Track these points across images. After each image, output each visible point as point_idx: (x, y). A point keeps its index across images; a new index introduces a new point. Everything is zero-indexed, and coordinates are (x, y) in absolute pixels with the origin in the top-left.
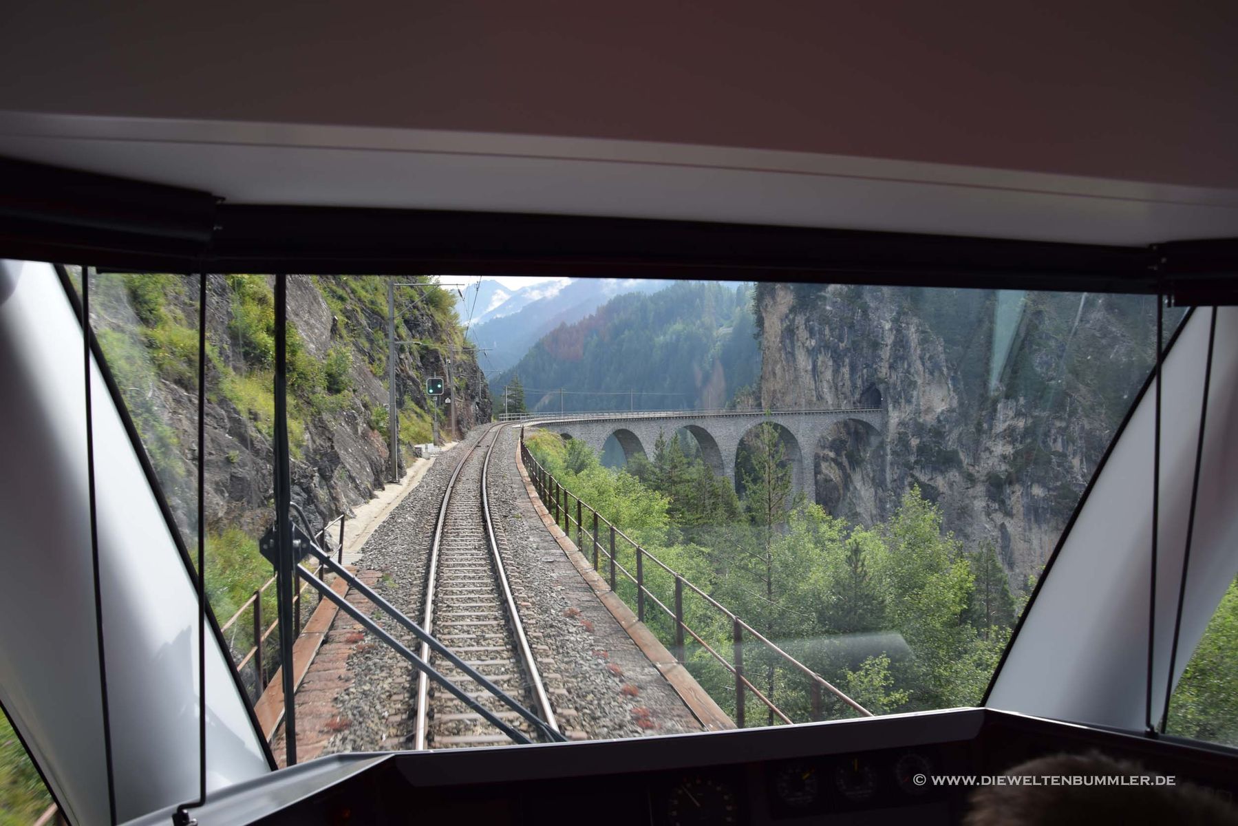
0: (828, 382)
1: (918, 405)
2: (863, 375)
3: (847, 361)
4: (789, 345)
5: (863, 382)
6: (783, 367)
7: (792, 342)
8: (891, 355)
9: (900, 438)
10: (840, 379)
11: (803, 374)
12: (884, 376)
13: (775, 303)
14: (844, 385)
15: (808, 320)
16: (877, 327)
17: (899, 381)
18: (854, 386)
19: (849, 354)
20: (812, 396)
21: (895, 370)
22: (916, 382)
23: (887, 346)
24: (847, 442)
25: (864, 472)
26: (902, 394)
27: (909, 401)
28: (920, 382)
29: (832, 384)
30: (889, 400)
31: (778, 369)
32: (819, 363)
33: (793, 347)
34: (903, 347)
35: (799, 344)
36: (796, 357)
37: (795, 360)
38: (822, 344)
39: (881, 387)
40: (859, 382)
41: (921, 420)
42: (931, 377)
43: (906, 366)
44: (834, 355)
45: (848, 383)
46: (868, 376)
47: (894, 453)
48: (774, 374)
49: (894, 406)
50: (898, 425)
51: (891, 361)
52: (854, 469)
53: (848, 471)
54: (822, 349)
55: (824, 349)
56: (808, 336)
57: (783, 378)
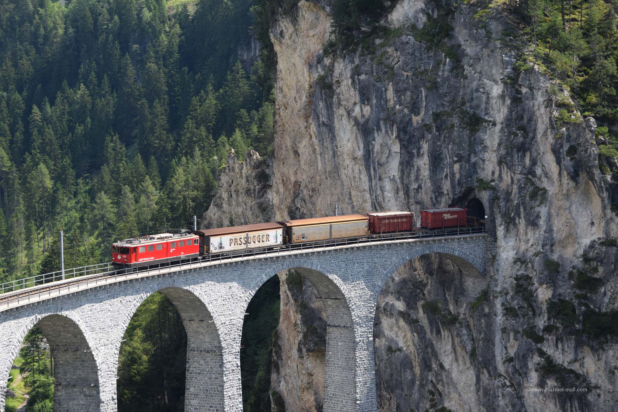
0: (393, 180)
1: (550, 230)
2: (453, 175)
3: (425, 147)
4: (324, 112)
5: (453, 187)
6: (312, 145)
7: (329, 107)
8: (501, 140)
9: (518, 286)
10: (413, 176)
11: (347, 162)
12: (490, 178)
13: (296, 30)
14: (420, 187)
15: (356, 72)
16: (477, 90)
17: (515, 187)
18: (438, 192)
19: (430, 136)
20: (365, 201)
21: (509, 168)
22: (545, 191)
23: (494, 124)
24: (425, 285)
25: (457, 340)
26: (522, 210)
27: (533, 223)
28: (552, 190)
30: (499, 220)
31: (303, 147)
32: (377, 148)
33: (331, 116)
34: (523, 128)
35: (342, 111)
36: (337, 132)
37: (333, 138)
38: (382, 115)
39: (485, 196)
40: (446, 186)
41: (555, 257)
42: (572, 184)
43: (527, 161)
44: (402, 134)
45: (428, 185)
46: (461, 176)
47: (509, 311)
48: (296, 153)
49: (507, 230)
50: (515, 262)
51: (503, 152)
52: (438, 332)
53: (429, 335)
54: (382, 123)
55: (385, 124)
56: (358, 99)
57: (312, 163)
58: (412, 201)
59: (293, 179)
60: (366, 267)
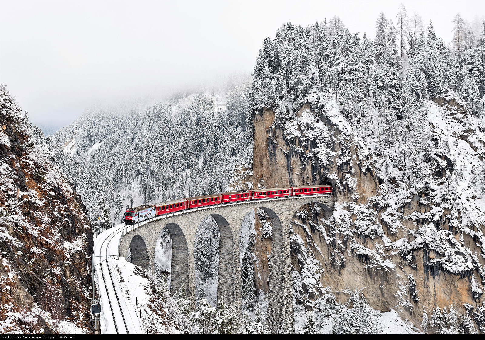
0: (297, 175)
2: (320, 172)
4: (272, 148)
5: (321, 177)
6: (268, 161)
7: (274, 147)
10: (305, 173)
11: (281, 167)
13: (262, 118)
14: (308, 177)
18: (315, 179)
20: (287, 182)
26: (346, 186)
27: (350, 191)
29: (300, 176)
31: (264, 162)
32: (292, 162)
33: (274, 150)
36: (277, 156)
37: (275, 158)
40: (318, 177)
42: (365, 177)
44: (301, 157)
45: (310, 176)
48: (261, 163)
49: (341, 194)
54: (294, 153)
55: (295, 153)
56: (285, 144)
57: (268, 168)
58: (305, 182)
59: (260, 173)
60: (287, 207)
